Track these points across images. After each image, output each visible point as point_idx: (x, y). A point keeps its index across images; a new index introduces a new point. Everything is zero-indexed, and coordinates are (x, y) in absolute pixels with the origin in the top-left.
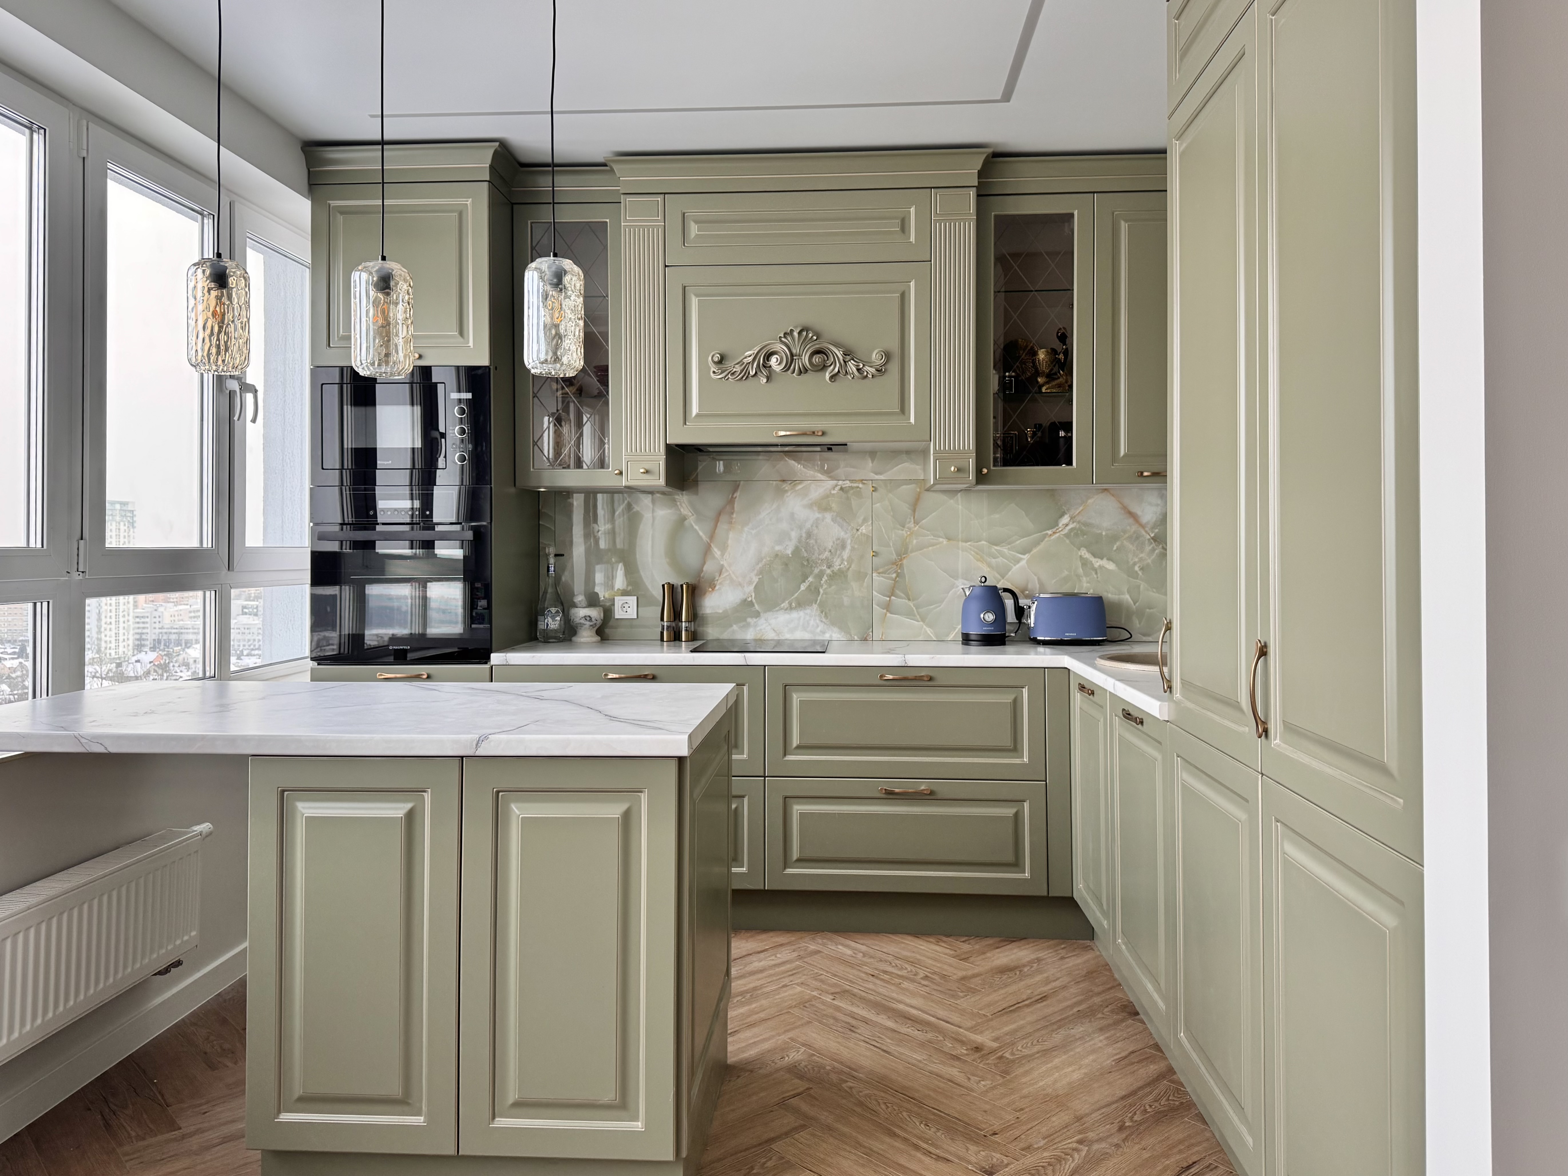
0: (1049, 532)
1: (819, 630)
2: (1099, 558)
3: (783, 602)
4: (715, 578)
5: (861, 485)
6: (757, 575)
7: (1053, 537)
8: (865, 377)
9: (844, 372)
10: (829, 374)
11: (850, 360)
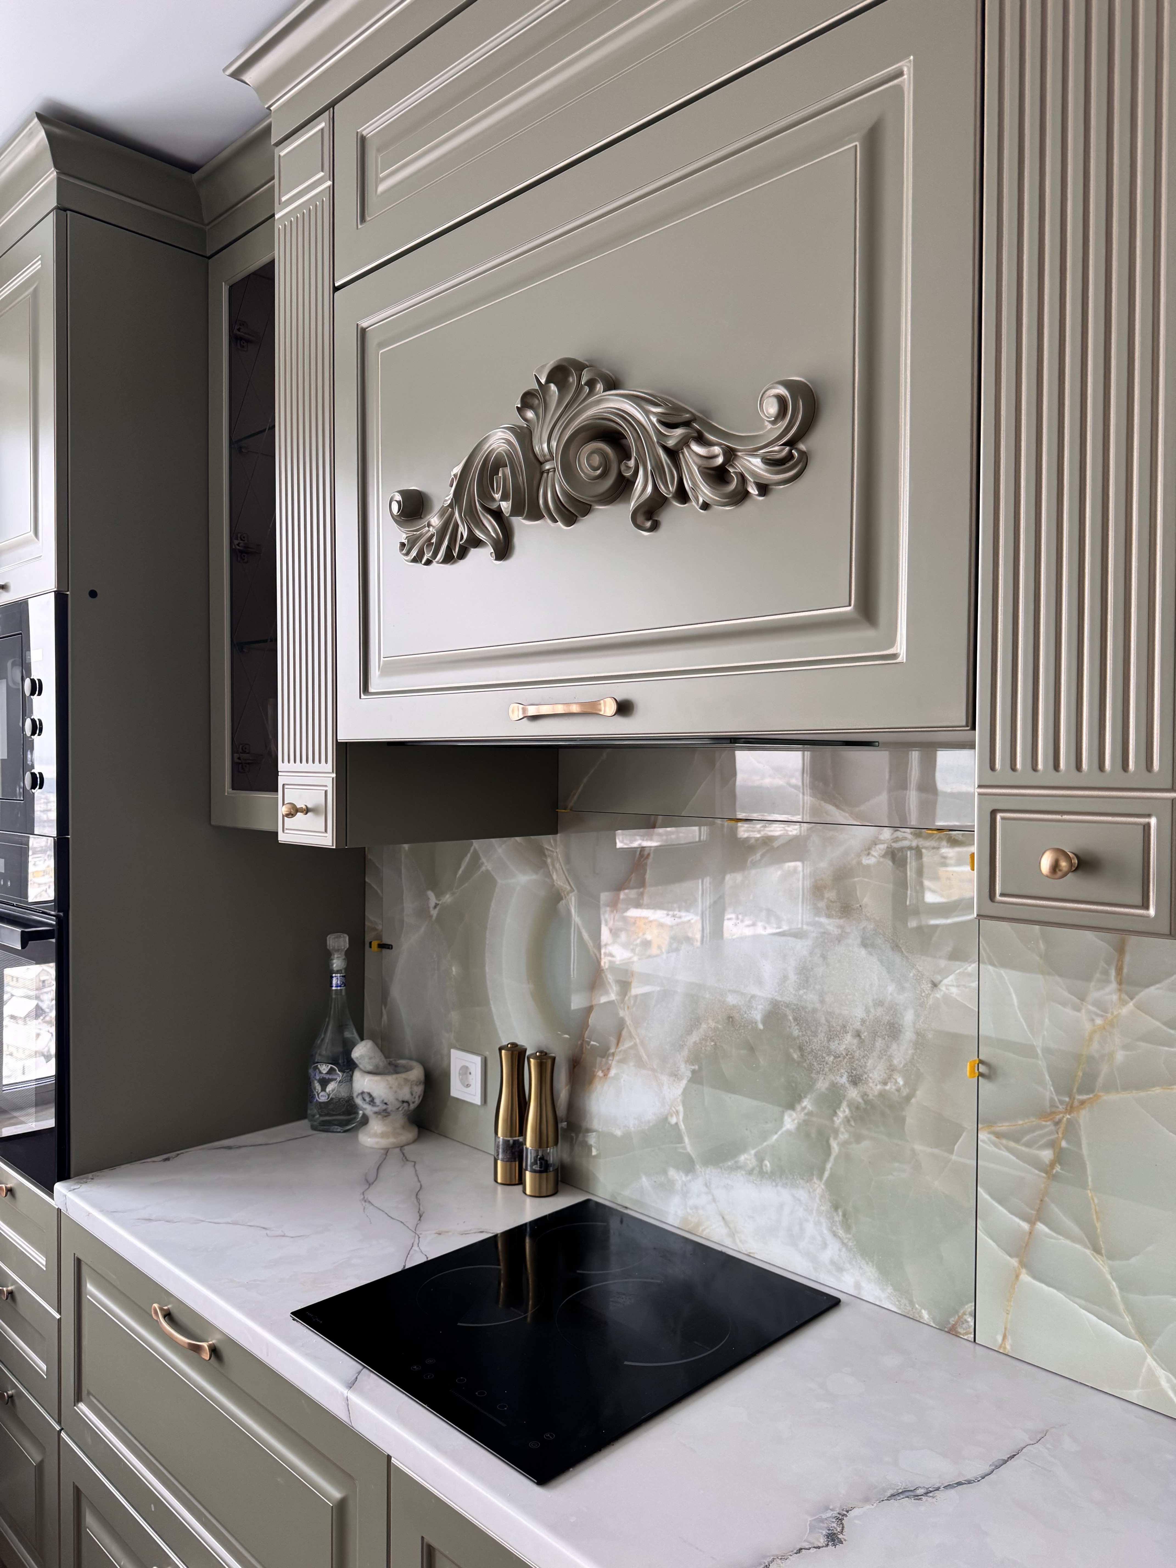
3: (745, 1149)
8: (741, 497)
9: (672, 489)
10: (633, 505)
11: (684, 442)
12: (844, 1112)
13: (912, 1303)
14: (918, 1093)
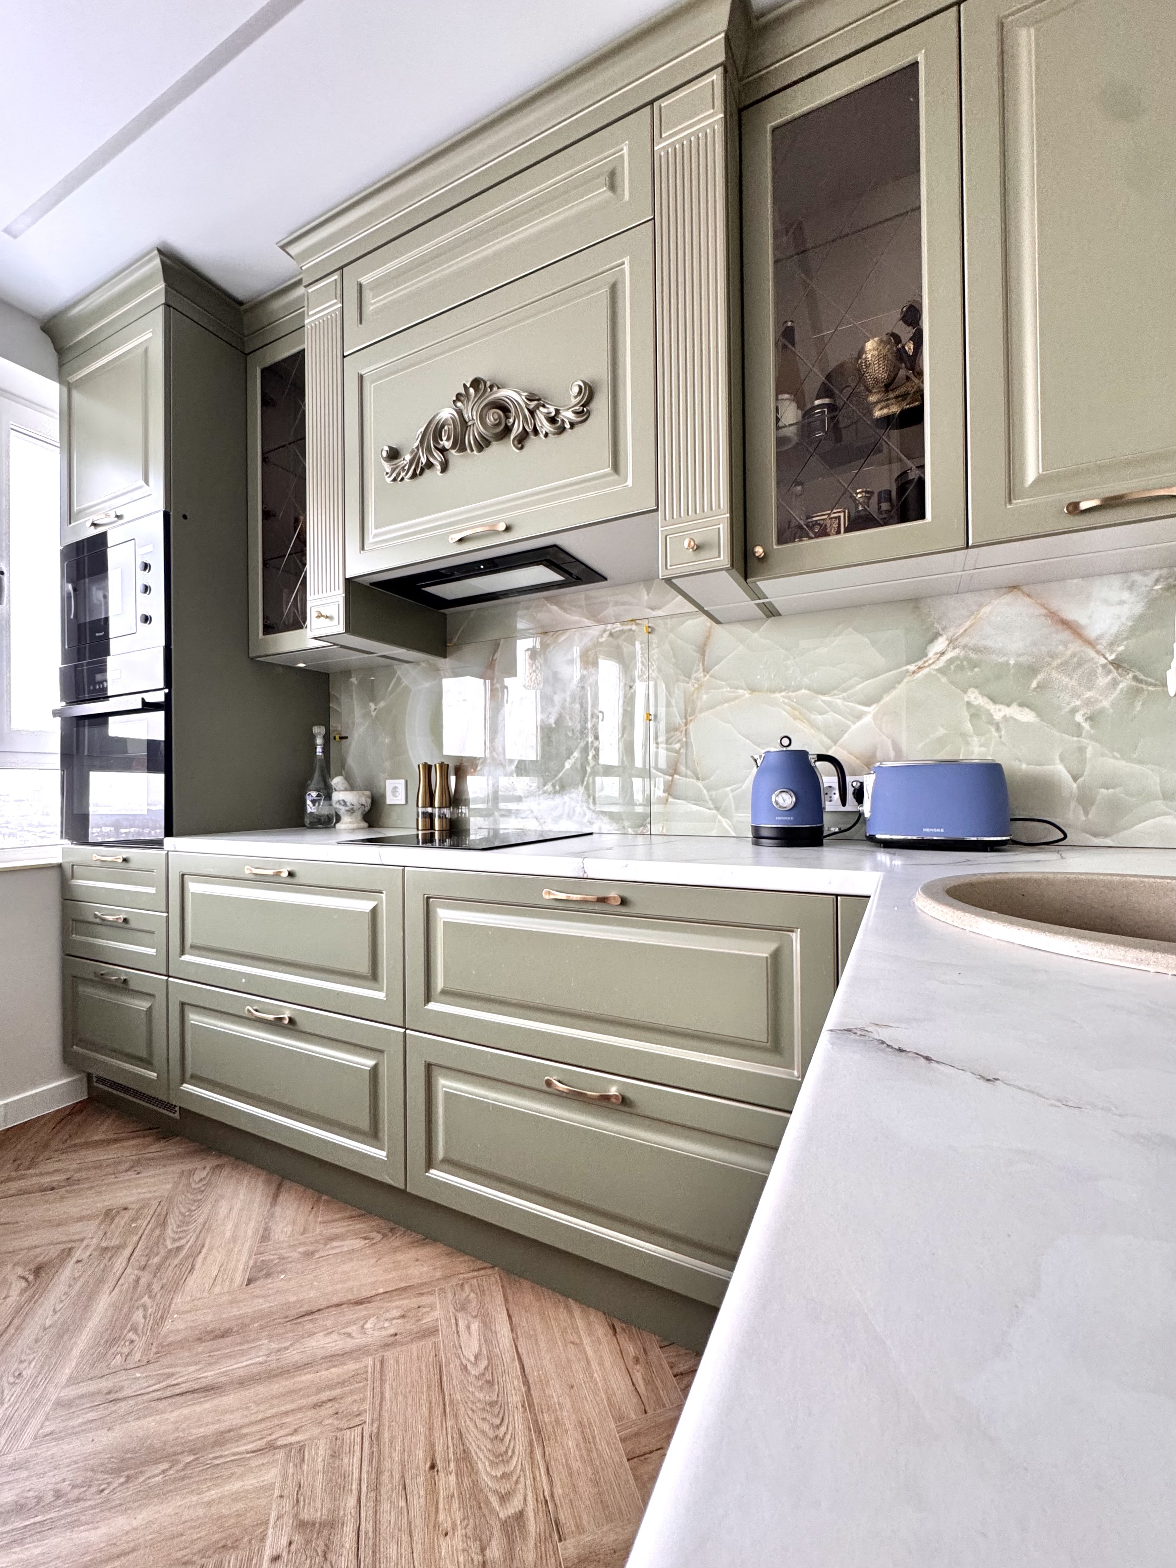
0: (912, 667)
1: (585, 820)
2: (1002, 703)
3: (547, 784)
5: (634, 627)
7: (919, 675)
8: (562, 430)
9: (531, 428)
10: (512, 437)
11: (537, 407)
12: (592, 753)
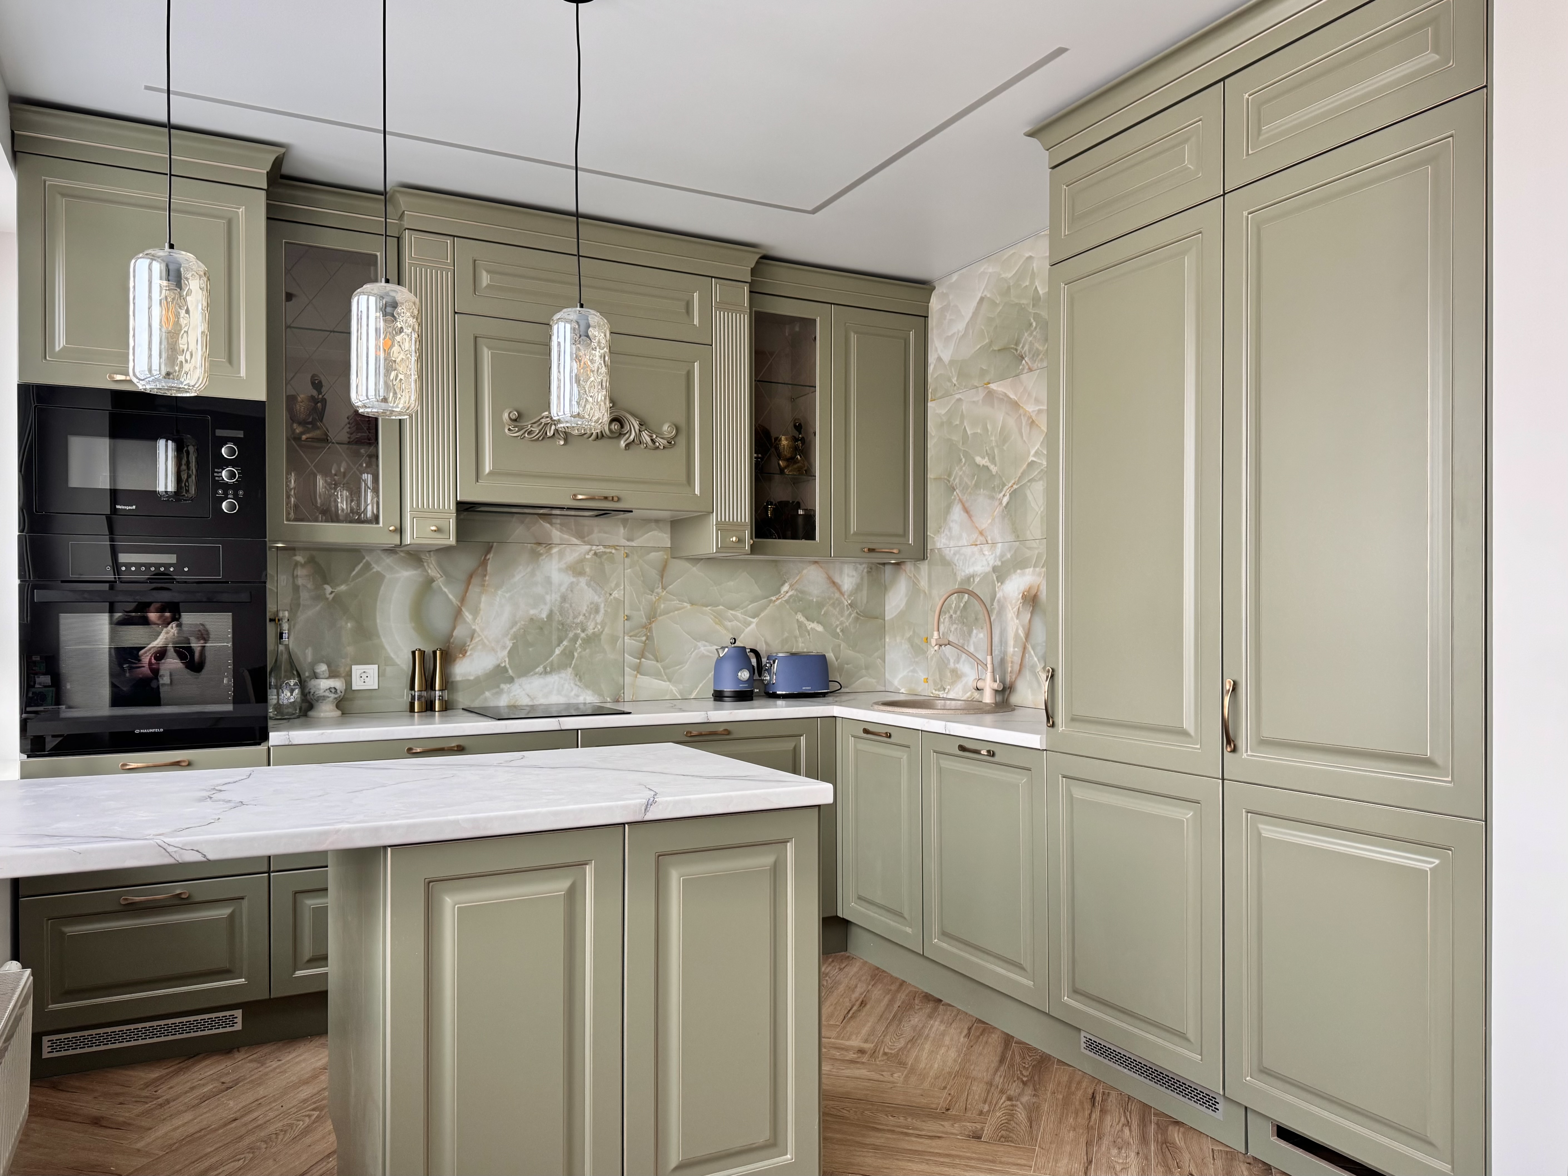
0: (774, 599)
1: (573, 694)
2: (811, 621)
3: (538, 666)
4: (466, 644)
5: (613, 551)
6: (511, 640)
7: (777, 603)
8: (657, 448)
9: (638, 441)
11: (644, 430)
12: (579, 642)
13: (604, 698)
14: (606, 630)
